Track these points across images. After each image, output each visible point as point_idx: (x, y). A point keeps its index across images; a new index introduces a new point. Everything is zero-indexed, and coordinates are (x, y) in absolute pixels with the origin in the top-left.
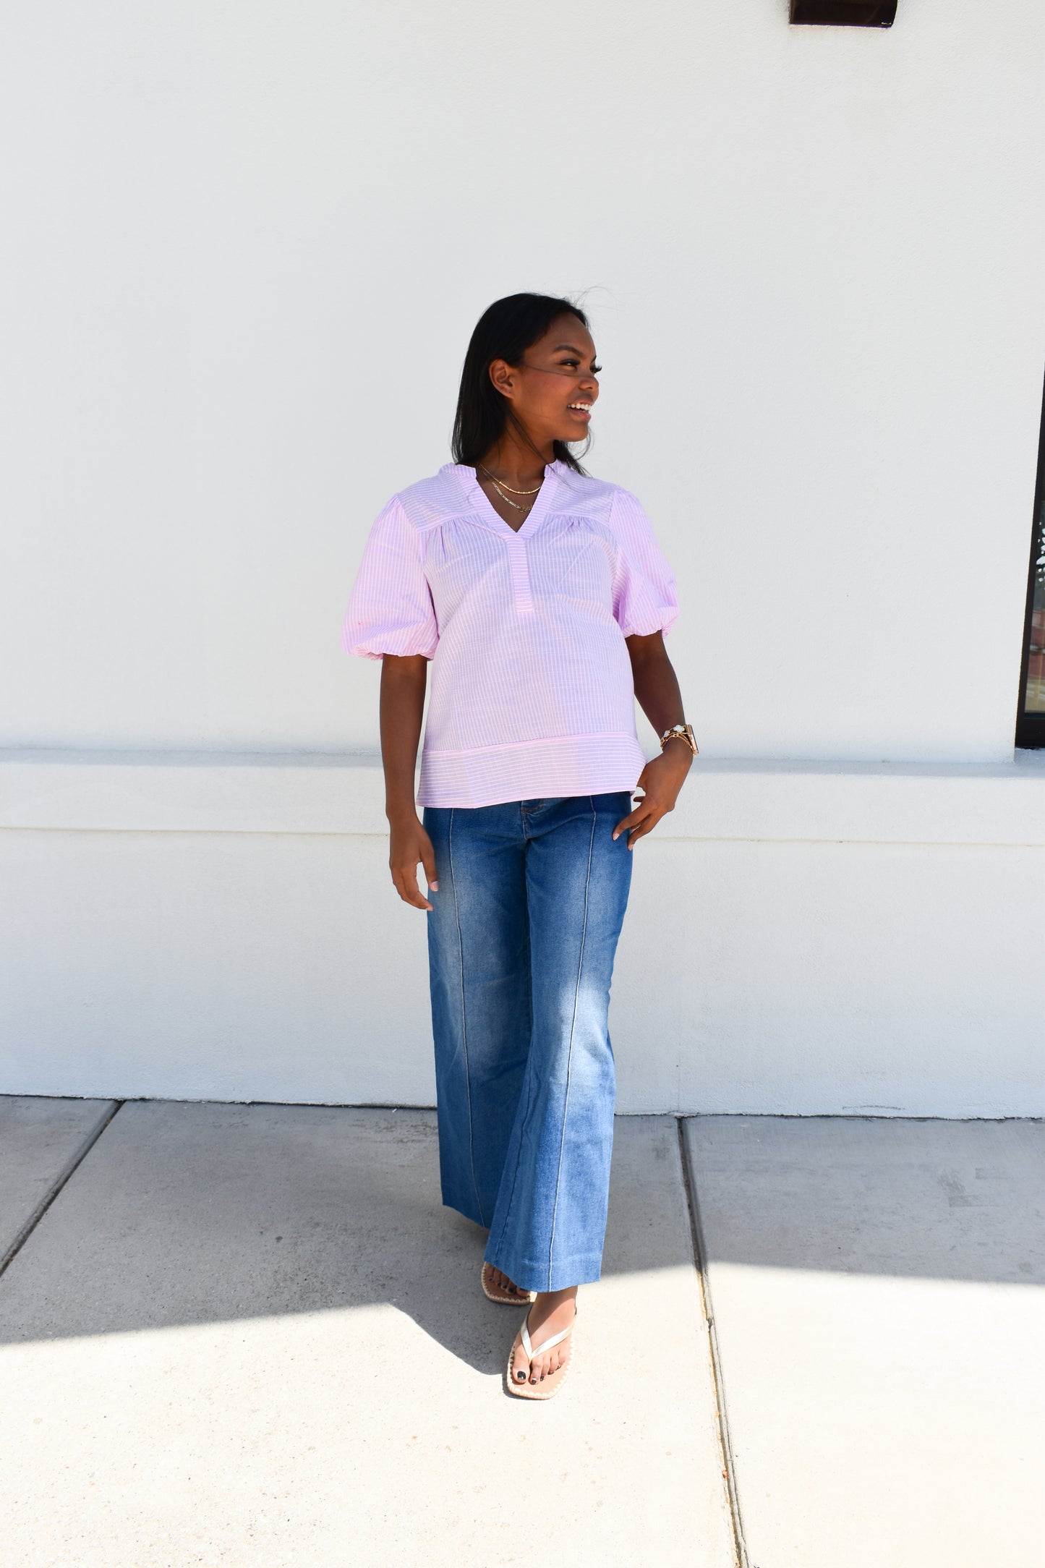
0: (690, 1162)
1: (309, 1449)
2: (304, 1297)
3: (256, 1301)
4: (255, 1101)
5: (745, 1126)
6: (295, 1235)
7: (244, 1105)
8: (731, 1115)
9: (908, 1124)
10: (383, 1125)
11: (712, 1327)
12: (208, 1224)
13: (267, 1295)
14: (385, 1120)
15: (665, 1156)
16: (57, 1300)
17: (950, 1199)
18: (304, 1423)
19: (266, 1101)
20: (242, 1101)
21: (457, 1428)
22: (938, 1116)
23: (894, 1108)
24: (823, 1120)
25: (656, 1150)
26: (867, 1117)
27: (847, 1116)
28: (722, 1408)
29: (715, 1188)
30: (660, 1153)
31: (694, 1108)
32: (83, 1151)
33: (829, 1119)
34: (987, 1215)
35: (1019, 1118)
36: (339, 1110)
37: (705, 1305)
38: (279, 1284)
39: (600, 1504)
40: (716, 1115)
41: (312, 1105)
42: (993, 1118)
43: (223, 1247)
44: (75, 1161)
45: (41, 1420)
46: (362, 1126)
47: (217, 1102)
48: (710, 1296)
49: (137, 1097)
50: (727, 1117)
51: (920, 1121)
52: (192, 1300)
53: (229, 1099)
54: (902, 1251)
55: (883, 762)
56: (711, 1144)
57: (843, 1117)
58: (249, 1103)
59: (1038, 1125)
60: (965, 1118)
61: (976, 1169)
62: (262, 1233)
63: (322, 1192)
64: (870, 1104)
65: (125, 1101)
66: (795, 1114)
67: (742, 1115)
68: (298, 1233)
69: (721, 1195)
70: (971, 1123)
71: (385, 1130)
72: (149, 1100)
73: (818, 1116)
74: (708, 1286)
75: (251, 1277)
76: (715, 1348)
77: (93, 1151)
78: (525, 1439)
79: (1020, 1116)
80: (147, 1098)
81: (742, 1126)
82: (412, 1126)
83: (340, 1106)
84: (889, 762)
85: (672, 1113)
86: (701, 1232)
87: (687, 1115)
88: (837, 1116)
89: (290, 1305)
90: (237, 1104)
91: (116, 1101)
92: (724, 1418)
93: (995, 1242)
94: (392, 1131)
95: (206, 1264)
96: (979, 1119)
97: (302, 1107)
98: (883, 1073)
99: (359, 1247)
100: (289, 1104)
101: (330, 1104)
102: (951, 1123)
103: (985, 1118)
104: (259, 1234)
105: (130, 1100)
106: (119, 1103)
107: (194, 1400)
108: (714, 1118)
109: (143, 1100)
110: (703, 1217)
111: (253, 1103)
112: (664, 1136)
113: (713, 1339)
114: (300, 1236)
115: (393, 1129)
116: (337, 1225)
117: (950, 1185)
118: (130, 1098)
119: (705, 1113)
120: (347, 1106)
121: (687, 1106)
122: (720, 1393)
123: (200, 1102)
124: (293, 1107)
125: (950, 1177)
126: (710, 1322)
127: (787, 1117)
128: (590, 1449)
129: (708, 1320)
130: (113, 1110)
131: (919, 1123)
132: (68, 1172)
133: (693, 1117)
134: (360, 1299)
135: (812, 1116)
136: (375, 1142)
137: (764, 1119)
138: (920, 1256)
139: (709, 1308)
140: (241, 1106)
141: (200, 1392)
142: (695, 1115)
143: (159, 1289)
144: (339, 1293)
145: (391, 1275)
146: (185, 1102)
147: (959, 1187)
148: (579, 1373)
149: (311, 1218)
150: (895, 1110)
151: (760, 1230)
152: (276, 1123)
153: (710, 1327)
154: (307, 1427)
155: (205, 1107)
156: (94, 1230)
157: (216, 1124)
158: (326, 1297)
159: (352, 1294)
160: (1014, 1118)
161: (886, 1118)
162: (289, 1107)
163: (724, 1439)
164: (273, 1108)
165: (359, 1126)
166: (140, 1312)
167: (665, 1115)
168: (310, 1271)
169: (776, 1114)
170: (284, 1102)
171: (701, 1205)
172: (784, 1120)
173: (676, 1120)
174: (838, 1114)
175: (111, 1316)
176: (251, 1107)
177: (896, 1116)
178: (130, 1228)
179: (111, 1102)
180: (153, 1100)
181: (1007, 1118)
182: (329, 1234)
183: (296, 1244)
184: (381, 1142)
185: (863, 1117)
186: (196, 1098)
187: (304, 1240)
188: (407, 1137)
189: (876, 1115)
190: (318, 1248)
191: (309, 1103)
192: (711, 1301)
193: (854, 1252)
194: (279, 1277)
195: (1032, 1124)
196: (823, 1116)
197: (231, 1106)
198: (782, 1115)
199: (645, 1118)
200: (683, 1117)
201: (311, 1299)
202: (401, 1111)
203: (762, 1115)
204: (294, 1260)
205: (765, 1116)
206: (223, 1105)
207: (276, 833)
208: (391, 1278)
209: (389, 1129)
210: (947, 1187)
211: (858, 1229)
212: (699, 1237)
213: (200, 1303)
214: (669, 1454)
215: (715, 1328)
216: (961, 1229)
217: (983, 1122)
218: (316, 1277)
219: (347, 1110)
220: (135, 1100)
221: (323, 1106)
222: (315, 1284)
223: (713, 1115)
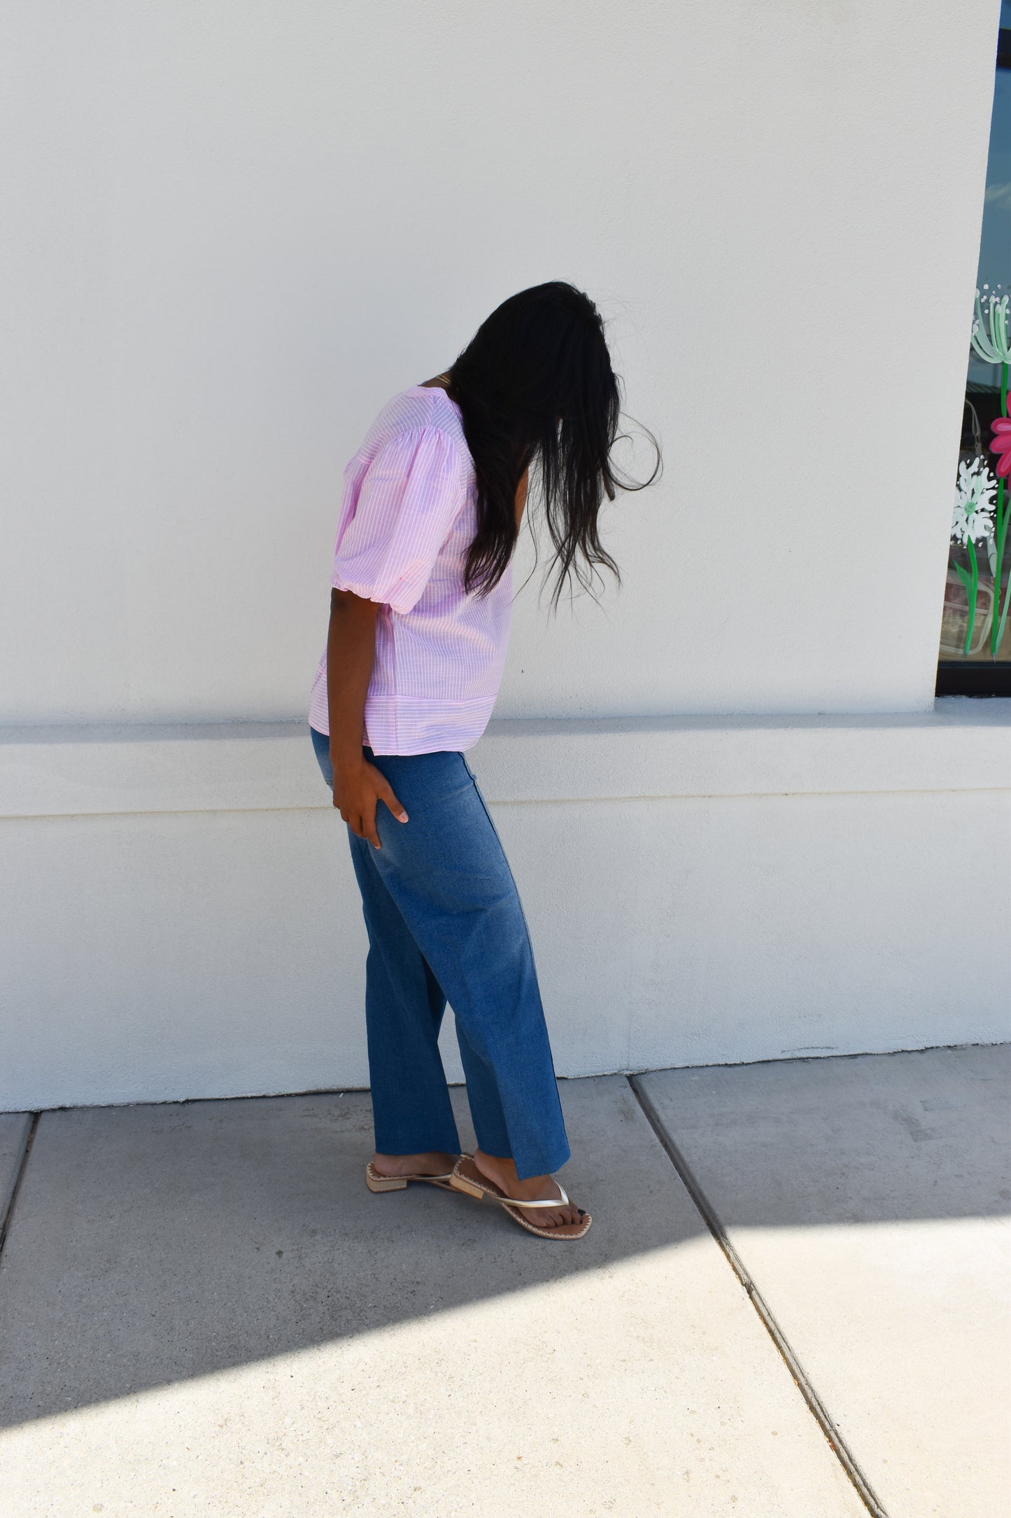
0: (658, 1121)
1: (415, 1490)
2: (336, 1317)
3: (285, 1329)
4: (189, 1099)
5: (696, 1078)
6: (295, 1247)
7: (178, 1105)
8: (679, 1068)
9: (840, 1061)
10: (336, 1112)
11: (754, 1292)
12: (195, 1246)
13: (294, 1319)
14: (336, 1106)
15: (633, 1118)
16: (61, 1358)
17: (912, 1134)
18: (396, 1461)
19: (201, 1098)
20: (176, 1100)
21: (557, 1440)
22: (868, 1052)
23: (827, 1048)
24: (765, 1065)
25: (621, 1112)
26: (803, 1058)
27: (785, 1060)
28: (800, 1376)
29: (696, 1147)
30: (628, 1116)
31: (642, 1064)
32: (16, 1175)
33: (769, 1064)
34: (950, 1147)
35: (937, 1047)
36: (283, 1100)
37: (735, 1269)
38: (302, 1306)
39: (734, 1499)
40: (664, 1070)
41: (252, 1098)
42: (915, 1049)
43: (223, 1271)
44: (11, 1189)
45: (102, 1506)
46: (315, 1116)
47: (146, 1104)
48: (739, 1261)
49: (56, 1107)
50: (676, 1071)
51: (850, 1058)
52: (215, 1337)
53: (161, 1099)
54: (892, 1191)
55: (820, 714)
56: (672, 1101)
57: (782, 1060)
58: (184, 1102)
59: (955, 1052)
60: (891, 1052)
61: (921, 1102)
62: (258, 1248)
63: (304, 1194)
64: (806, 1046)
65: (42, 1112)
66: (738, 1062)
67: (688, 1067)
68: (298, 1244)
69: (704, 1153)
70: (897, 1056)
71: (340, 1118)
72: (70, 1108)
73: (759, 1062)
74: (732, 1250)
75: (268, 1302)
76: (765, 1314)
77: (31, 1176)
78: (630, 1441)
79: (938, 1045)
80: (68, 1106)
81: (693, 1079)
82: (367, 1111)
83: (283, 1096)
84: (825, 714)
85: (622, 1072)
86: (701, 1193)
87: (636, 1072)
88: (776, 1061)
89: (324, 1328)
90: (170, 1103)
91: (31, 1113)
92: (806, 1387)
93: (969, 1173)
94: (349, 1118)
95: (213, 1293)
96: (903, 1051)
97: (242, 1101)
98: (819, 1015)
99: (369, 1252)
100: (226, 1099)
101: (272, 1094)
102: (879, 1058)
103: (909, 1050)
104: (256, 1250)
105: (48, 1111)
106: (36, 1116)
107: (266, 1453)
108: (663, 1073)
109: (63, 1109)
110: (698, 1178)
111: (187, 1101)
112: (623, 1096)
113: (760, 1305)
114: (301, 1248)
115: (348, 1116)
116: (335, 1230)
117: (905, 1120)
118: (48, 1108)
119: (654, 1069)
120: (289, 1095)
121: (637, 1062)
122: (791, 1360)
123: (127, 1106)
124: (232, 1102)
125: (901, 1111)
126: (750, 1288)
127: (730, 1066)
128: (698, 1441)
129: (745, 1285)
130: (31, 1124)
131: (851, 1060)
132: (8, 1202)
133: (642, 1073)
134: (395, 1310)
135: (753, 1063)
136: (336, 1132)
137: (711, 1069)
138: (910, 1195)
139: (741, 1272)
140: (176, 1107)
141: (268, 1443)
142: (644, 1072)
143: (172, 1329)
144: (371, 1308)
145: (416, 1280)
146: (111, 1107)
147: (914, 1120)
148: (652, 1360)
149: (304, 1226)
150: (829, 1050)
151: (756, 1186)
152: (221, 1121)
153: (749, 1292)
154: (402, 1465)
155: (135, 1111)
156: (69, 1268)
157: (155, 1129)
158: (359, 1314)
159: (385, 1306)
160: (932, 1048)
161: (820, 1058)
162: (228, 1102)
163: (816, 1409)
164: (211, 1105)
165: (311, 1116)
166: (162, 1359)
167: (615, 1074)
168: (330, 1287)
169: (721, 1063)
170: (221, 1097)
171: (690, 1165)
172: (729, 1070)
173: (626, 1078)
174: (777, 1058)
175: (132, 1369)
176: (186, 1105)
177: (829, 1055)
178: (109, 1261)
179: (27, 1114)
180: (74, 1108)
181: (927, 1049)
182: (330, 1242)
183: (300, 1257)
184: (343, 1132)
185: (800, 1059)
186: (122, 1101)
187: (307, 1251)
188: (367, 1124)
189: (812, 1056)
190: (326, 1259)
191: (249, 1095)
192: (741, 1265)
193: (850, 1198)
194: (298, 1297)
195: (949, 1052)
196: (763, 1062)
197: (163, 1107)
198: (726, 1065)
199: (597, 1080)
200: (632, 1075)
201: (344, 1319)
202: (348, 1096)
203: (707, 1066)
204: (307, 1276)
205: (710, 1066)
206: (155, 1107)
207: (214, 812)
208: (418, 1283)
209: (345, 1116)
210: (903, 1122)
211: (844, 1174)
212: (700, 1199)
213: (225, 1339)
214: (775, 1433)
215: (758, 1294)
216: (934, 1164)
217: (907, 1054)
218: (338, 1292)
219: (291, 1100)
220: (53, 1110)
221: (264, 1097)
222: (340, 1300)
223: (661, 1070)
